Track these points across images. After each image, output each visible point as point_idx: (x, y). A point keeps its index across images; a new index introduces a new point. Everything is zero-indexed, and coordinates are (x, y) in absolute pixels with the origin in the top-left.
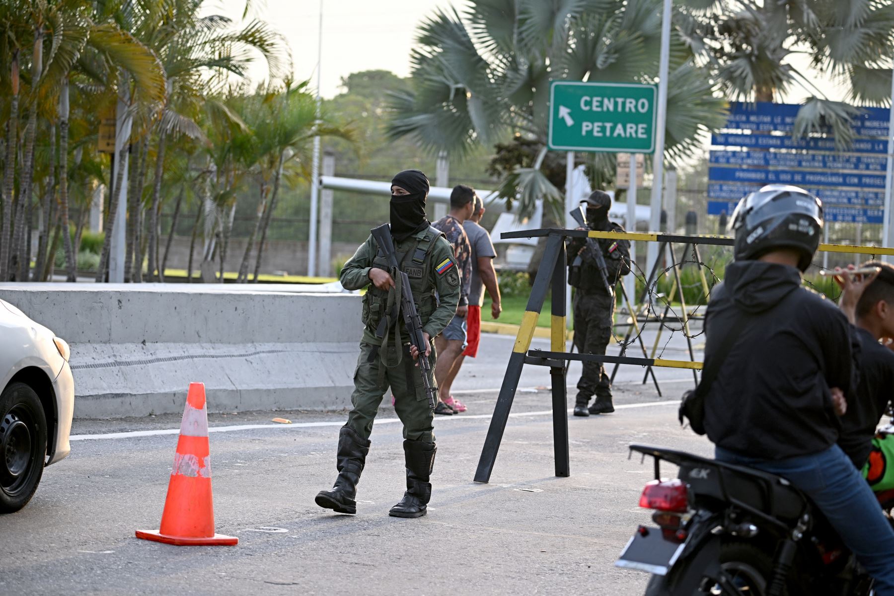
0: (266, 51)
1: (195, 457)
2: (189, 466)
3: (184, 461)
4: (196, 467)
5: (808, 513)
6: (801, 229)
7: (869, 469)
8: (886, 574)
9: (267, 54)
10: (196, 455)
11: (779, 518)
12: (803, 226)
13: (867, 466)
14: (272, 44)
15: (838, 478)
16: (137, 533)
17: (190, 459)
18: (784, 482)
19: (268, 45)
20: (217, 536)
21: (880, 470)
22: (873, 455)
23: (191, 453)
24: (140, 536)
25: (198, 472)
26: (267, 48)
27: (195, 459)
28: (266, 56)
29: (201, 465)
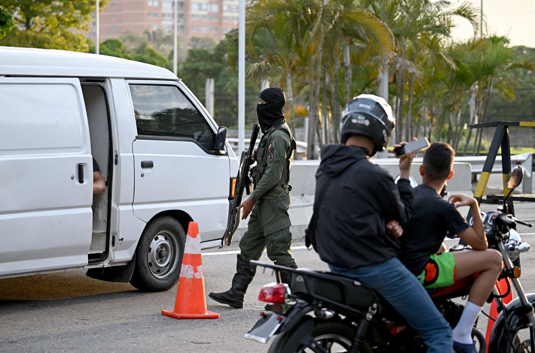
0: (471, 20)
1: (191, 266)
2: (188, 272)
3: (185, 269)
4: (192, 272)
5: (376, 303)
6: (359, 122)
7: (426, 274)
8: (431, 342)
9: (472, 21)
10: (192, 265)
11: (352, 306)
12: (360, 120)
13: (424, 272)
14: (475, 16)
15: (394, 280)
16: (162, 312)
17: (189, 267)
18: (357, 283)
19: (472, 16)
20: (206, 314)
21: (434, 275)
22: (429, 265)
23: (189, 264)
24: (164, 314)
25: (193, 275)
26: (472, 18)
27: (191, 267)
28: (472, 23)
29: (196, 271)
